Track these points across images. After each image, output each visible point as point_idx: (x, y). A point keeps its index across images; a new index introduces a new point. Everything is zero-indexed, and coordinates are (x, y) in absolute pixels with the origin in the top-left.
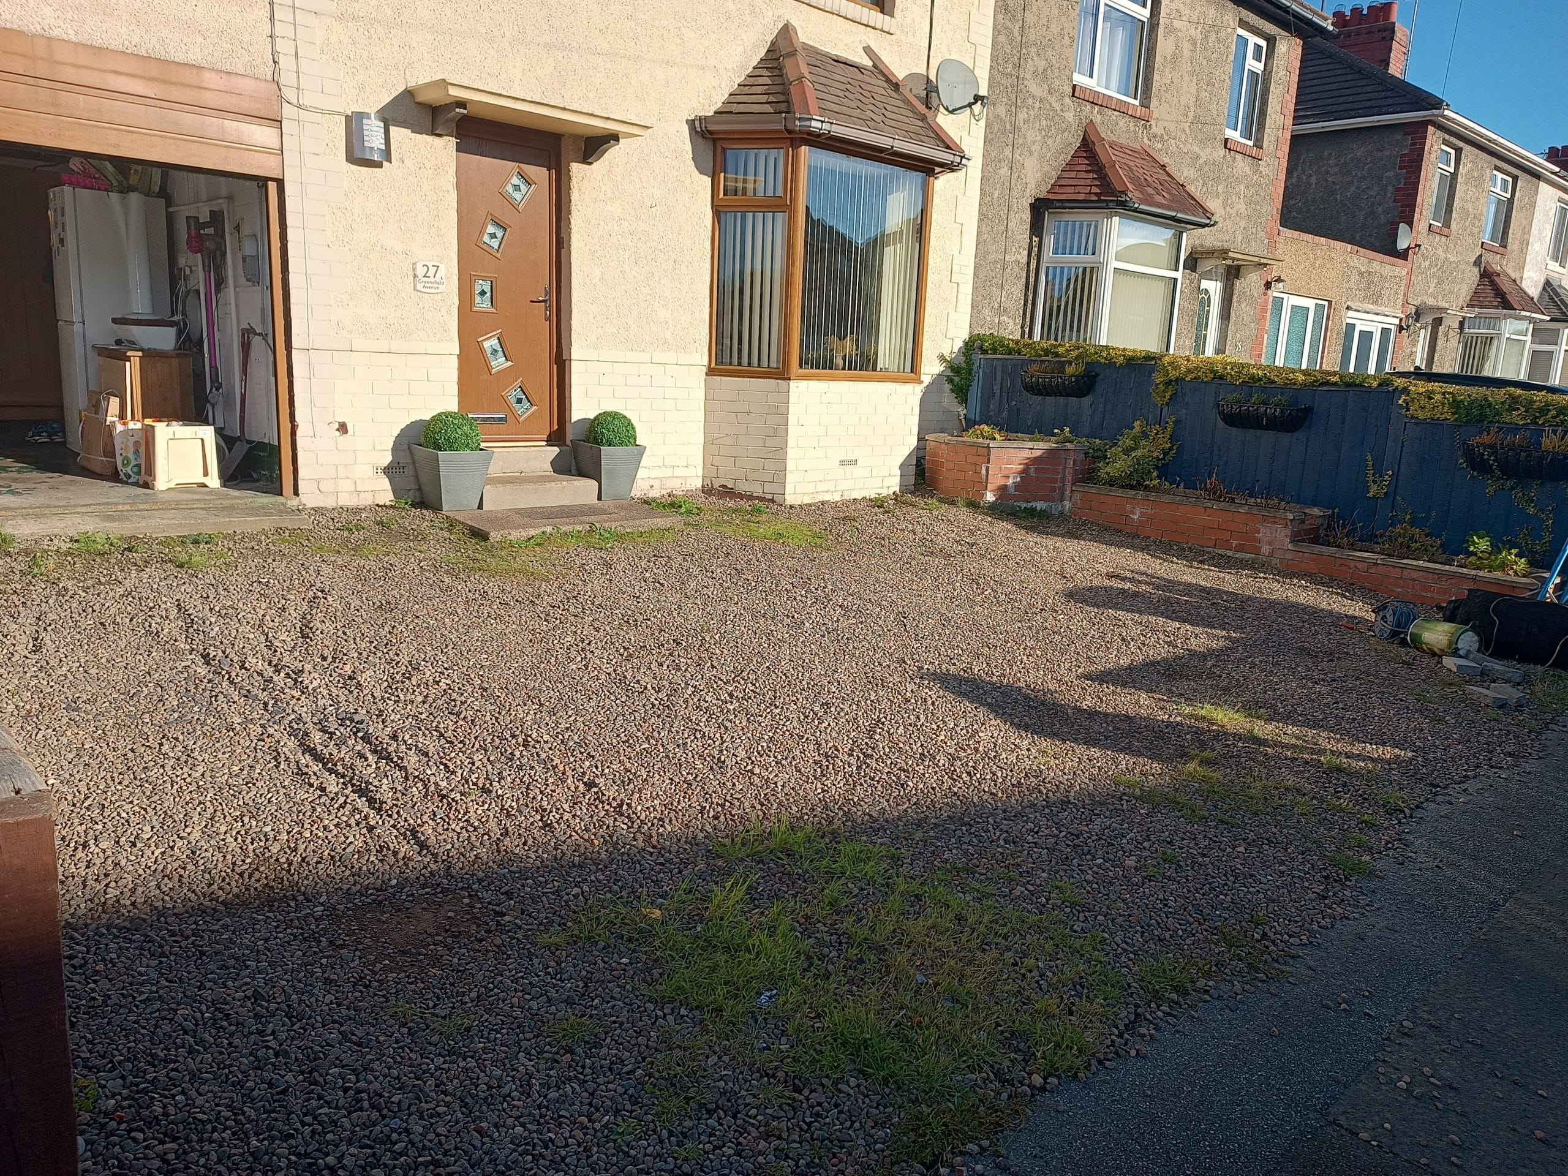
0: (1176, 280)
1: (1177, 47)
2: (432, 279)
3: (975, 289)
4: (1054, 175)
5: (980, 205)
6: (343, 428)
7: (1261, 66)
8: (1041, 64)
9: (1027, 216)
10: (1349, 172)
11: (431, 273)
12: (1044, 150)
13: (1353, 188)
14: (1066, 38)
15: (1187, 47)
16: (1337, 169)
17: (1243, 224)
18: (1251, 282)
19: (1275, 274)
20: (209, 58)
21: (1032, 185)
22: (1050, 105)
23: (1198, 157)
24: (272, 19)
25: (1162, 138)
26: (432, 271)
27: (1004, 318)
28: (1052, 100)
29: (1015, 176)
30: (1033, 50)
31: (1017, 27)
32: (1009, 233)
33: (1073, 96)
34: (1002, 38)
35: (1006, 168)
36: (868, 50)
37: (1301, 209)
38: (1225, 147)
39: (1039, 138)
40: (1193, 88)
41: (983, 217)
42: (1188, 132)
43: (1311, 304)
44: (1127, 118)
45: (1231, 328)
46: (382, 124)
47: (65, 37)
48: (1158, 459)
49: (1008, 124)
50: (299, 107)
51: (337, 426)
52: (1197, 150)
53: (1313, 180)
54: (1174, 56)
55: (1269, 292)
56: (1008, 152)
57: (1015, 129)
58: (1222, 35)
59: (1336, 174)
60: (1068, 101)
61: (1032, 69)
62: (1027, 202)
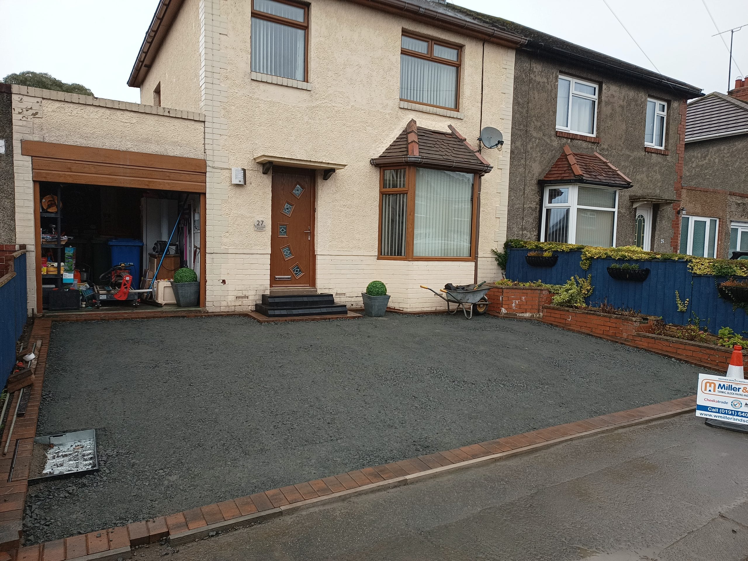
0: (614, 212)
1: (613, 110)
2: (260, 226)
3: (508, 220)
4: (548, 169)
5: (509, 184)
6: (224, 282)
7: (665, 113)
8: (539, 124)
9: (535, 188)
10: (735, 156)
11: (260, 224)
12: (542, 159)
13: (738, 164)
14: (551, 112)
15: (618, 110)
16: (728, 155)
17: (659, 184)
18: (668, 211)
19: (681, 206)
20: (182, 154)
21: (537, 174)
22: (544, 141)
23: (630, 156)
24: (204, 138)
25: (607, 150)
26: (261, 223)
27: (525, 232)
28: (545, 138)
29: (527, 171)
30: (534, 119)
31: (525, 111)
32: (526, 195)
33: (556, 136)
34: (517, 116)
35: (522, 168)
36: (450, 127)
37: (711, 174)
38: (645, 151)
39: (539, 154)
40: (624, 127)
41: (511, 189)
42: (622, 145)
43: (708, 220)
44: (587, 143)
45: (657, 232)
46: (243, 171)
47: (133, 151)
48: (584, 293)
49: (522, 150)
50: (213, 168)
51: (222, 281)
52: (628, 153)
53: (717, 160)
54: (611, 114)
55: (680, 216)
56: (523, 161)
57: (526, 152)
58: (639, 102)
59: (728, 157)
60: (553, 138)
61: (533, 126)
62: (534, 182)
